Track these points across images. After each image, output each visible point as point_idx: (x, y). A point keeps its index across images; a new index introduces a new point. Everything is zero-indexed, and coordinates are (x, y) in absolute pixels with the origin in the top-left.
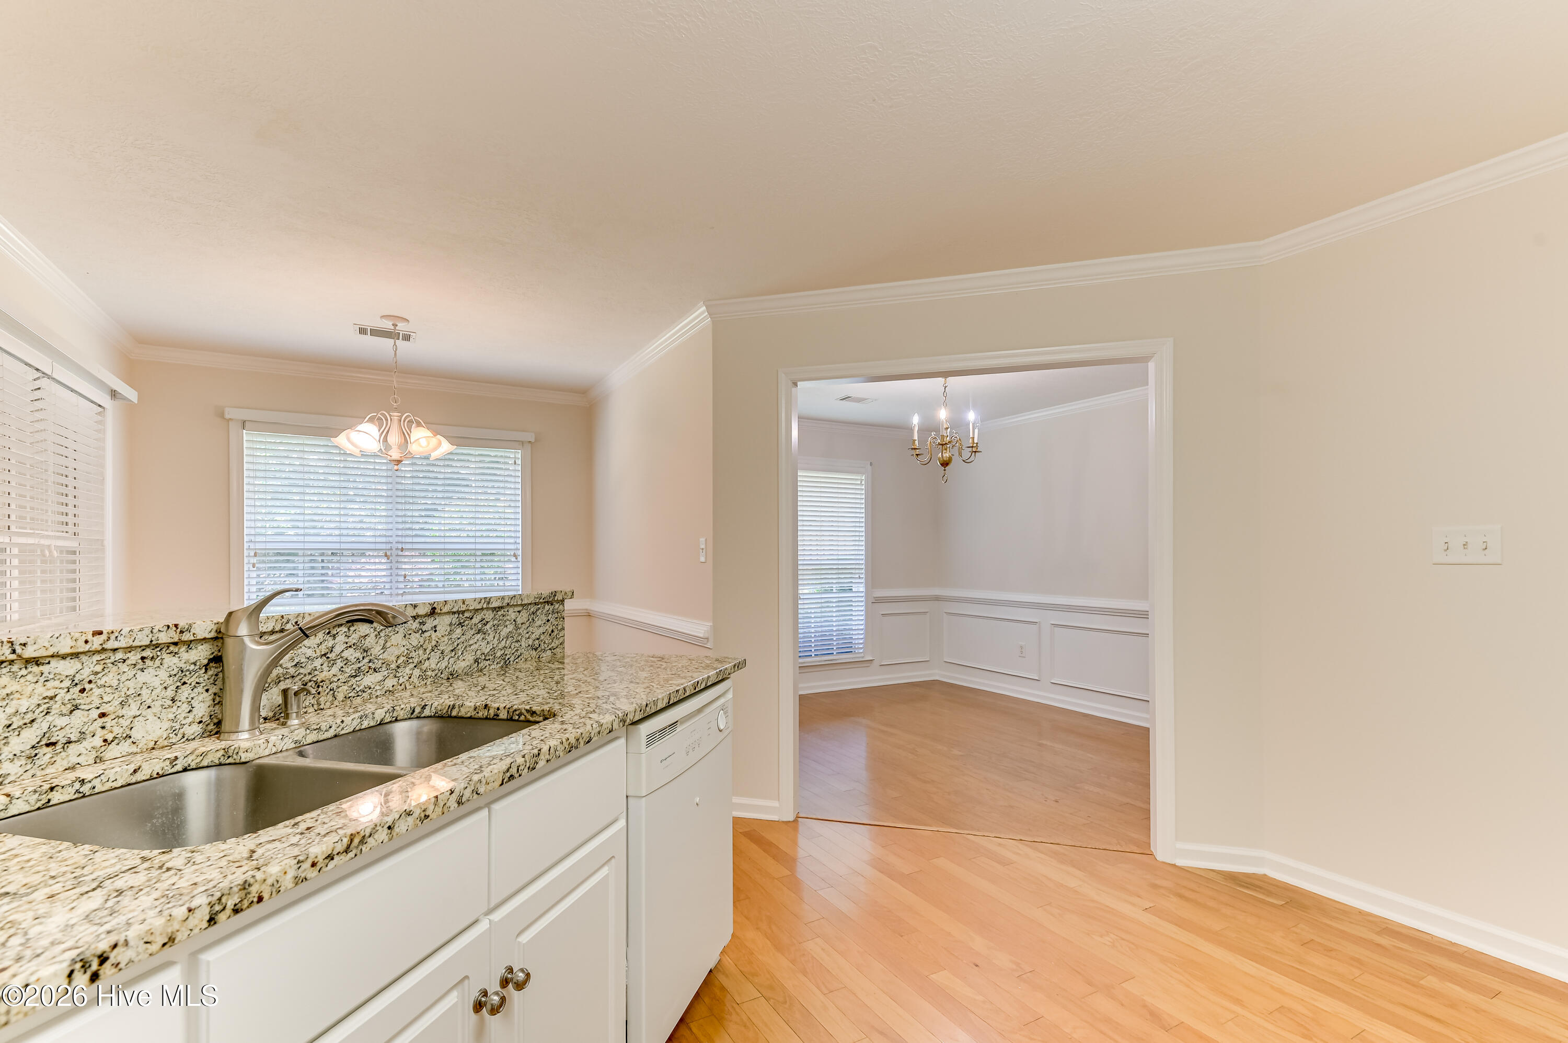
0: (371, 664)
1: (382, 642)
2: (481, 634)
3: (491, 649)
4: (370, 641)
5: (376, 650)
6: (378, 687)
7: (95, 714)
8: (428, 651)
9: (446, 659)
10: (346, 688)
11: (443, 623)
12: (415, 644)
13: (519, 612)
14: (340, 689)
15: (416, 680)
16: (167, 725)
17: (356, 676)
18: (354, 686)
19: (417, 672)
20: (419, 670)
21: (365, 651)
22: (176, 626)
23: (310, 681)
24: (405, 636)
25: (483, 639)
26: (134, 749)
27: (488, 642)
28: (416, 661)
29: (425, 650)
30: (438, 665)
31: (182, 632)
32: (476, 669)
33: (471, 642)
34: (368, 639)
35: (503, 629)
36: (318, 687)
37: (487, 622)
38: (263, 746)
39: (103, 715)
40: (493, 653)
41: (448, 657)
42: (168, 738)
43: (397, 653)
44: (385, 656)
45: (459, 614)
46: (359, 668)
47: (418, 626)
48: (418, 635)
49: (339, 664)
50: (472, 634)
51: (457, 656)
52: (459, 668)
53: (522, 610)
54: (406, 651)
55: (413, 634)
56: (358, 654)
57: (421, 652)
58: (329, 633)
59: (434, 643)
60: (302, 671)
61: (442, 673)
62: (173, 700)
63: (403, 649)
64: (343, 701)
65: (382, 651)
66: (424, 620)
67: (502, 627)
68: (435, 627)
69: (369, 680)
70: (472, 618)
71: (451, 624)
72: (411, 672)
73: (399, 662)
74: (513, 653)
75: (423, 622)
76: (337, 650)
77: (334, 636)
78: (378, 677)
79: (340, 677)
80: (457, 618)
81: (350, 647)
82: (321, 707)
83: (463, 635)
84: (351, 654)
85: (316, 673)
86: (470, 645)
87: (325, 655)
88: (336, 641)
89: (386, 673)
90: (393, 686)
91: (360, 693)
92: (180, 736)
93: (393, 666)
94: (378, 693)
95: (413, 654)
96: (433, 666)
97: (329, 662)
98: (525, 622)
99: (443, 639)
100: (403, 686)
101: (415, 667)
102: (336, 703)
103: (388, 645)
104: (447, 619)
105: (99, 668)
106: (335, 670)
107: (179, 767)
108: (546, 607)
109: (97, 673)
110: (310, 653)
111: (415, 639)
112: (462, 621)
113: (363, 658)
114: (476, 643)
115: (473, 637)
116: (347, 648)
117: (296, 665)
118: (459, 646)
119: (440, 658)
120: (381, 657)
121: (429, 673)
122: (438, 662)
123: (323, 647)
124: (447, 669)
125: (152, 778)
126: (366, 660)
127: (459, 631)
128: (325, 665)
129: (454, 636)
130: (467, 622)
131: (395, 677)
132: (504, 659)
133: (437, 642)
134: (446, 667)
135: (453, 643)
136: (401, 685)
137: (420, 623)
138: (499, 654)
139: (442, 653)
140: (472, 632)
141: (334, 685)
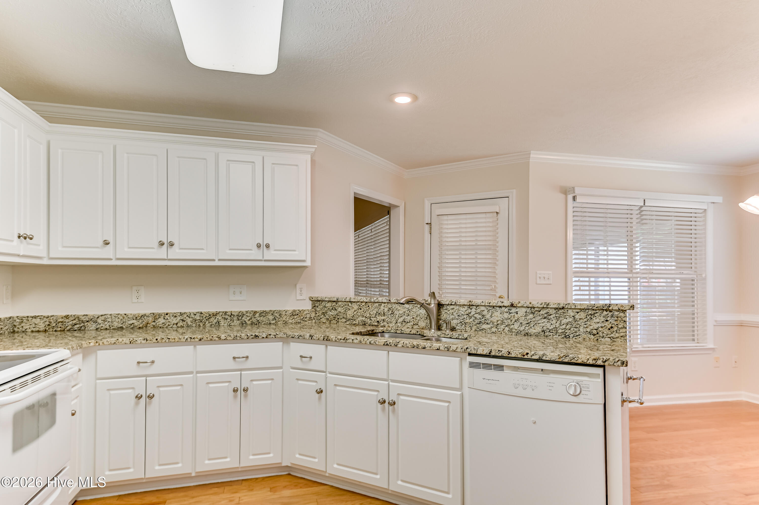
0: (485, 321)
1: (490, 314)
2: (546, 319)
3: (554, 328)
4: (485, 313)
5: (488, 316)
6: (488, 330)
7: (412, 317)
8: (513, 321)
9: (524, 326)
10: (475, 327)
11: (522, 311)
12: (506, 317)
13: (578, 312)
14: (473, 327)
15: (507, 332)
16: (425, 324)
17: (479, 324)
18: (479, 327)
19: (507, 329)
20: (508, 328)
21: (483, 316)
22: (425, 300)
23: (463, 322)
24: (501, 313)
25: (548, 322)
26: (419, 328)
27: (552, 324)
28: (507, 324)
29: (511, 320)
30: (519, 328)
31: (426, 301)
32: (543, 335)
33: (539, 322)
34: (484, 312)
35: (563, 319)
36: (466, 324)
37: (551, 315)
38: (429, 333)
39: (413, 318)
40: (555, 330)
41: (525, 326)
42: (425, 327)
43: (497, 319)
44: (492, 319)
45: (531, 308)
46: (481, 321)
47: (508, 310)
48: (507, 314)
49: (473, 318)
50: (540, 318)
51: (530, 326)
52: (532, 332)
53: (580, 312)
54: (501, 319)
55: (505, 313)
56: (480, 316)
57: (509, 321)
58: (469, 308)
59: (516, 319)
60: (460, 318)
61: (521, 332)
62: (427, 318)
63: (500, 318)
64: (474, 331)
65: (490, 317)
66: (511, 308)
67: (562, 318)
68: (517, 312)
69: (485, 326)
70: (540, 311)
71: (526, 312)
72: (504, 328)
73: (498, 323)
74: (572, 333)
75: (510, 309)
76: (472, 313)
77: (471, 309)
78: (489, 326)
79: (473, 323)
80: (530, 310)
81: (477, 313)
82: (467, 331)
83: (534, 318)
84: (478, 316)
85: (465, 320)
86: (539, 323)
87: (468, 314)
88: (472, 311)
89: (492, 325)
90: (495, 331)
91: (481, 330)
92: (428, 328)
93: (495, 324)
94: (489, 332)
95: (505, 321)
96: (516, 328)
97: (469, 317)
98: (583, 318)
99: (521, 318)
100: (500, 332)
101: (506, 326)
102: (472, 331)
103: (493, 315)
104: (524, 310)
105: (412, 307)
106: (471, 320)
107: (418, 334)
108: (604, 312)
109: (412, 308)
110: (462, 313)
111: (506, 315)
112: (533, 312)
113: (482, 318)
114: (543, 323)
115: (541, 320)
116: (476, 314)
117: (458, 316)
118: (531, 323)
119: (520, 325)
120: (490, 319)
121: (514, 330)
122: (519, 327)
123: (467, 311)
124: (524, 331)
125: (413, 334)
126: (484, 319)
127: (531, 316)
128: (468, 318)
129: (528, 318)
130: (536, 313)
131: (496, 328)
132: (565, 334)
133: (518, 318)
134: (523, 330)
135: (528, 320)
136: (499, 332)
137: (509, 310)
138: (560, 331)
139: (521, 323)
140: (541, 317)
141: (471, 325)
